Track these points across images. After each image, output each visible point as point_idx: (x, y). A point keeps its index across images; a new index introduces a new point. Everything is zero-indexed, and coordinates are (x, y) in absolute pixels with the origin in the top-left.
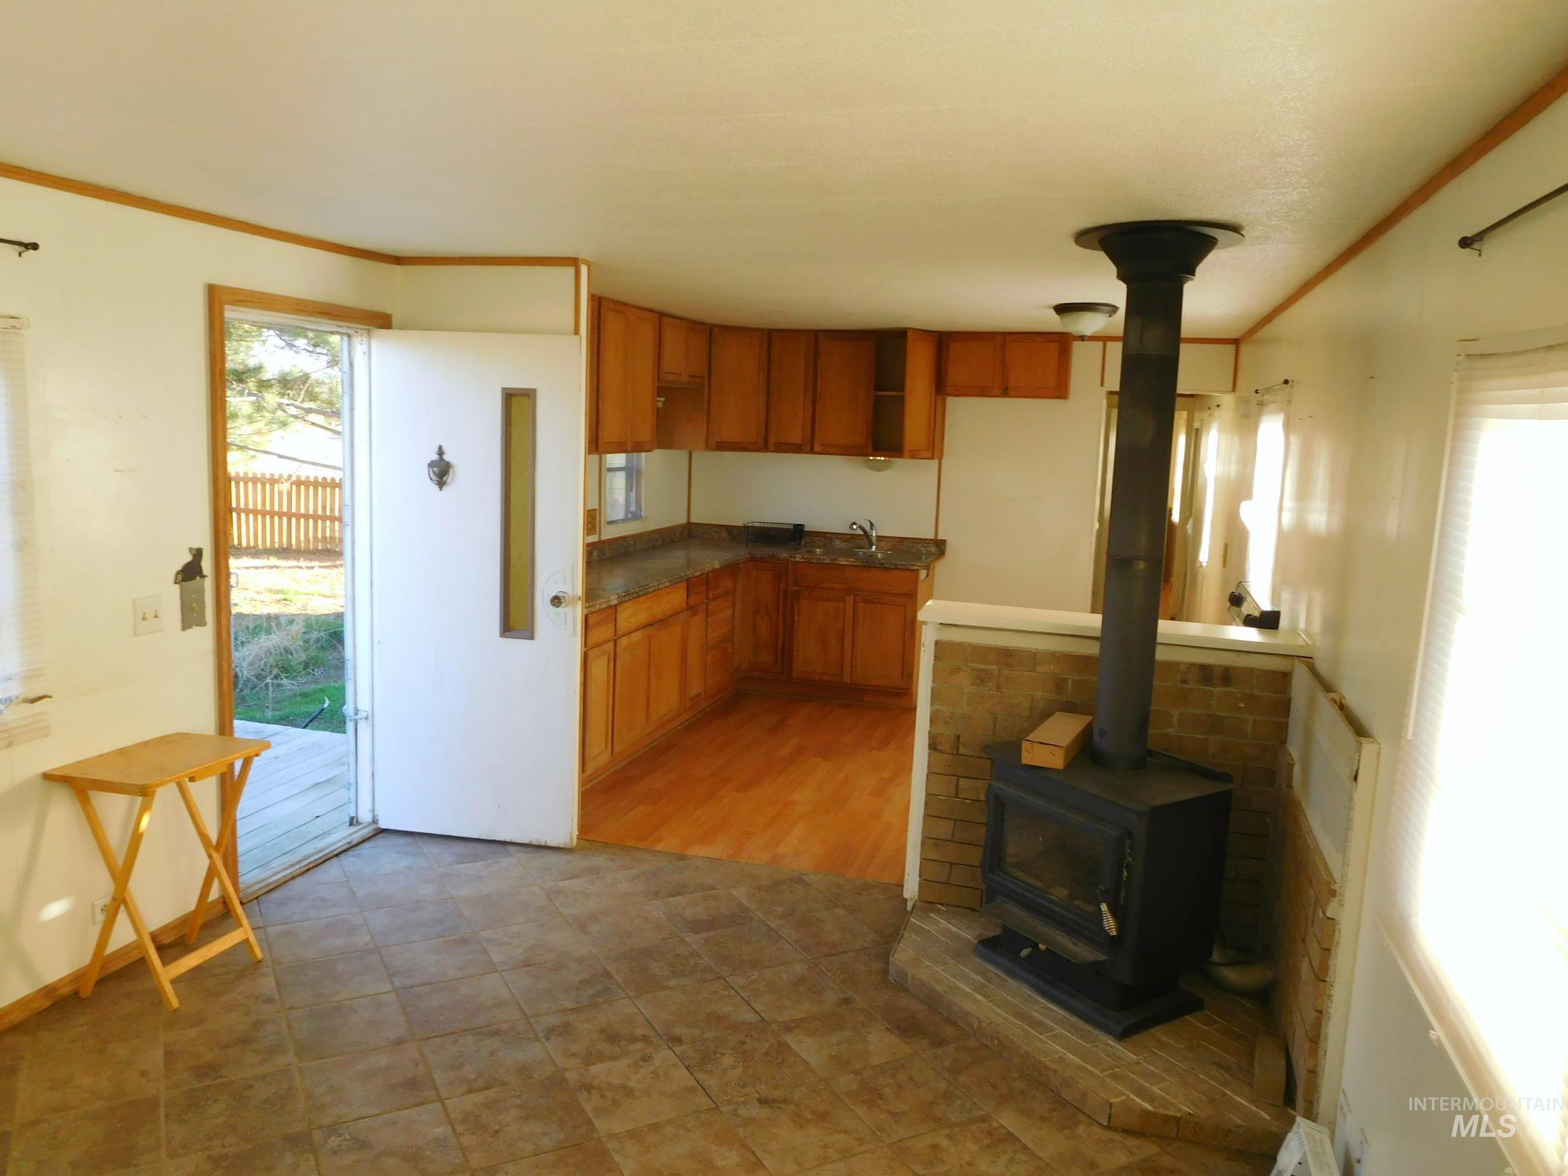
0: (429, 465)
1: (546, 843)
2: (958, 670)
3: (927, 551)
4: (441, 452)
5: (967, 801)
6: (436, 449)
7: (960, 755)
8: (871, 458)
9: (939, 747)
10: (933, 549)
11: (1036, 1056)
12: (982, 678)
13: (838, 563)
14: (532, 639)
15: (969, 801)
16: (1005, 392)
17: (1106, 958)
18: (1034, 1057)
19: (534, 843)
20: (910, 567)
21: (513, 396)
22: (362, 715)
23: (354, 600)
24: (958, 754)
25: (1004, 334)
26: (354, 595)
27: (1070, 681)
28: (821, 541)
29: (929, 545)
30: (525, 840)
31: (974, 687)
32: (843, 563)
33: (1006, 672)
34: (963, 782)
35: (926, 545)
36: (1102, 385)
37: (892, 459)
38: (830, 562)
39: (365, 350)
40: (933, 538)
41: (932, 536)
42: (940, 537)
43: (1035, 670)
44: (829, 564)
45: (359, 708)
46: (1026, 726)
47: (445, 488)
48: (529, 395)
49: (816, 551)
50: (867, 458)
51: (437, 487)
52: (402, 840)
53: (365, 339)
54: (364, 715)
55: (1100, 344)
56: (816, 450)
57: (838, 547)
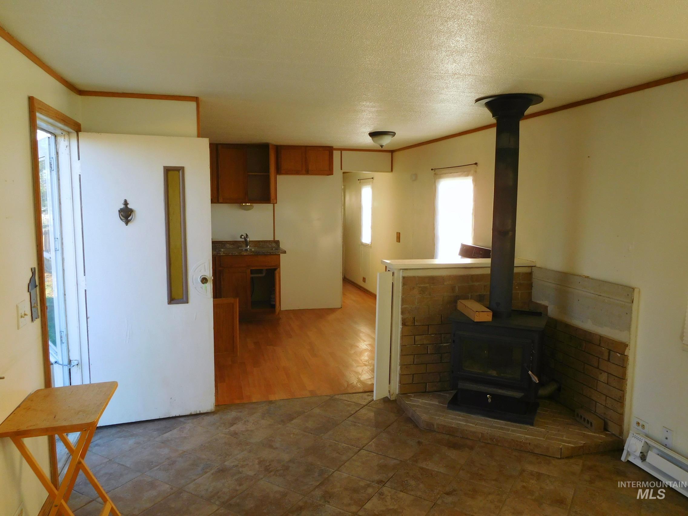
0: (119, 211)
1: (200, 411)
2: (414, 288)
3: (271, 246)
4: (126, 203)
5: (418, 345)
6: (123, 202)
7: (416, 326)
8: (244, 204)
9: (406, 324)
10: (274, 245)
11: (518, 440)
12: (423, 290)
13: (242, 254)
14: (188, 303)
15: (420, 345)
16: (307, 172)
17: (523, 394)
18: (517, 441)
19: (193, 413)
20: (277, 253)
21: (169, 171)
22: (74, 363)
23: (65, 295)
24: (414, 326)
25: (306, 147)
26: (65, 291)
27: (457, 286)
28: (219, 245)
29: (272, 243)
30: (188, 413)
31: (420, 295)
32: (244, 254)
33: (432, 287)
34: (416, 337)
35: (271, 243)
36: (341, 169)
37: (254, 205)
38: (239, 254)
39: (67, 145)
40: (273, 240)
41: (271, 239)
42: (276, 239)
43: (444, 284)
44: (237, 255)
45: (71, 359)
46: (441, 308)
47: (129, 224)
48: (180, 170)
49: (221, 250)
50: (241, 204)
51: (124, 224)
52: (113, 431)
53: (67, 138)
54: (76, 363)
55: (340, 152)
56: (220, 201)
57: (228, 247)
